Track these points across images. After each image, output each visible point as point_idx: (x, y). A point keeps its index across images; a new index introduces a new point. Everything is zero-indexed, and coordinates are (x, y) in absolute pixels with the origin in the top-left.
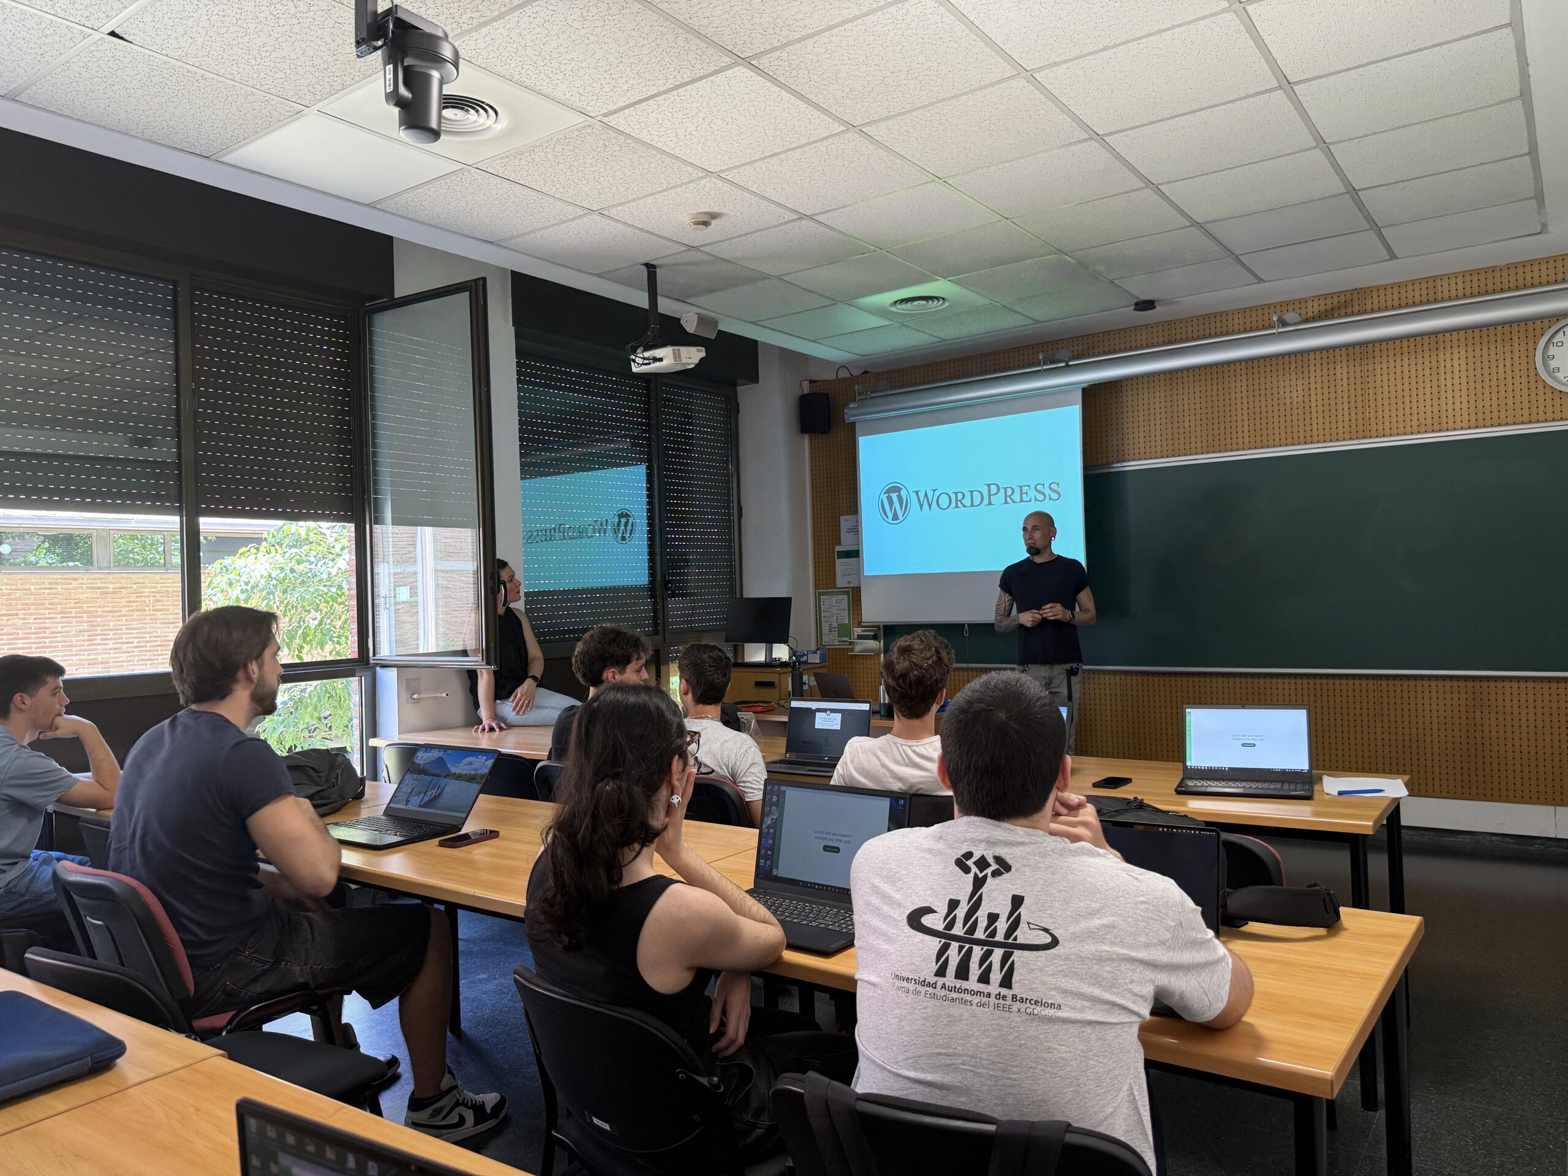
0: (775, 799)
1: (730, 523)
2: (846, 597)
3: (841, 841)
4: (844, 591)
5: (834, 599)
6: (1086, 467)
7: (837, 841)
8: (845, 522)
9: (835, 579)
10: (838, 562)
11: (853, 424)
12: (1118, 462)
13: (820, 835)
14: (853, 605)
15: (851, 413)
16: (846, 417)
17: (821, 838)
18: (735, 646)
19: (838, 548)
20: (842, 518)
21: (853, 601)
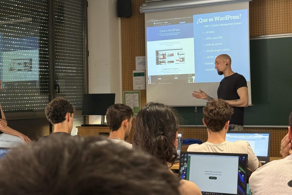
0: (185, 159)
1: (83, 58)
2: (137, 94)
3: (217, 174)
4: (137, 92)
5: (132, 95)
6: (251, 37)
7: (215, 174)
8: (138, 59)
9: (132, 86)
10: (134, 78)
11: (144, 14)
12: (263, 35)
13: (207, 173)
14: (141, 98)
15: (143, 9)
16: (140, 10)
17: (208, 174)
18: (85, 117)
19: (134, 72)
20: (137, 58)
21: (141, 96)
